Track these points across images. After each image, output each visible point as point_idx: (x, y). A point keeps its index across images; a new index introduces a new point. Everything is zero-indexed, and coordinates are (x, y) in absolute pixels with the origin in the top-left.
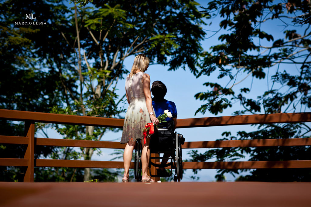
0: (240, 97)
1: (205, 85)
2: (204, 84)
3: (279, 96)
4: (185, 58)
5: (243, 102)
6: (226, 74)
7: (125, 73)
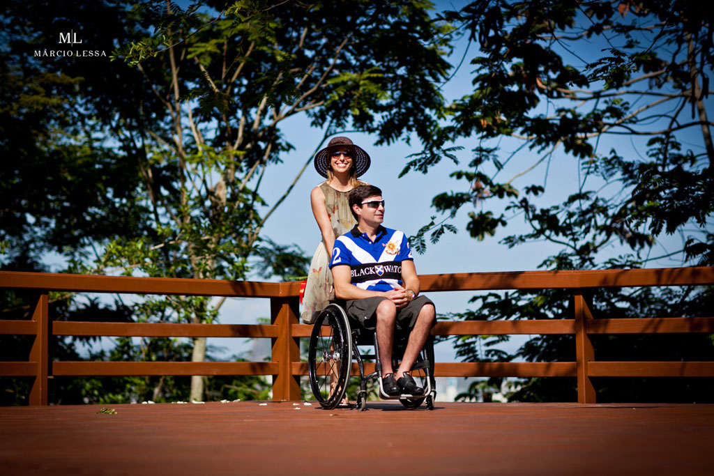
0: (525, 204)
1: (455, 177)
2: (452, 175)
3: (601, 203)
4: (411, 119)
5: (531, 215)
6: (487, 157)
7: (284, 149)
